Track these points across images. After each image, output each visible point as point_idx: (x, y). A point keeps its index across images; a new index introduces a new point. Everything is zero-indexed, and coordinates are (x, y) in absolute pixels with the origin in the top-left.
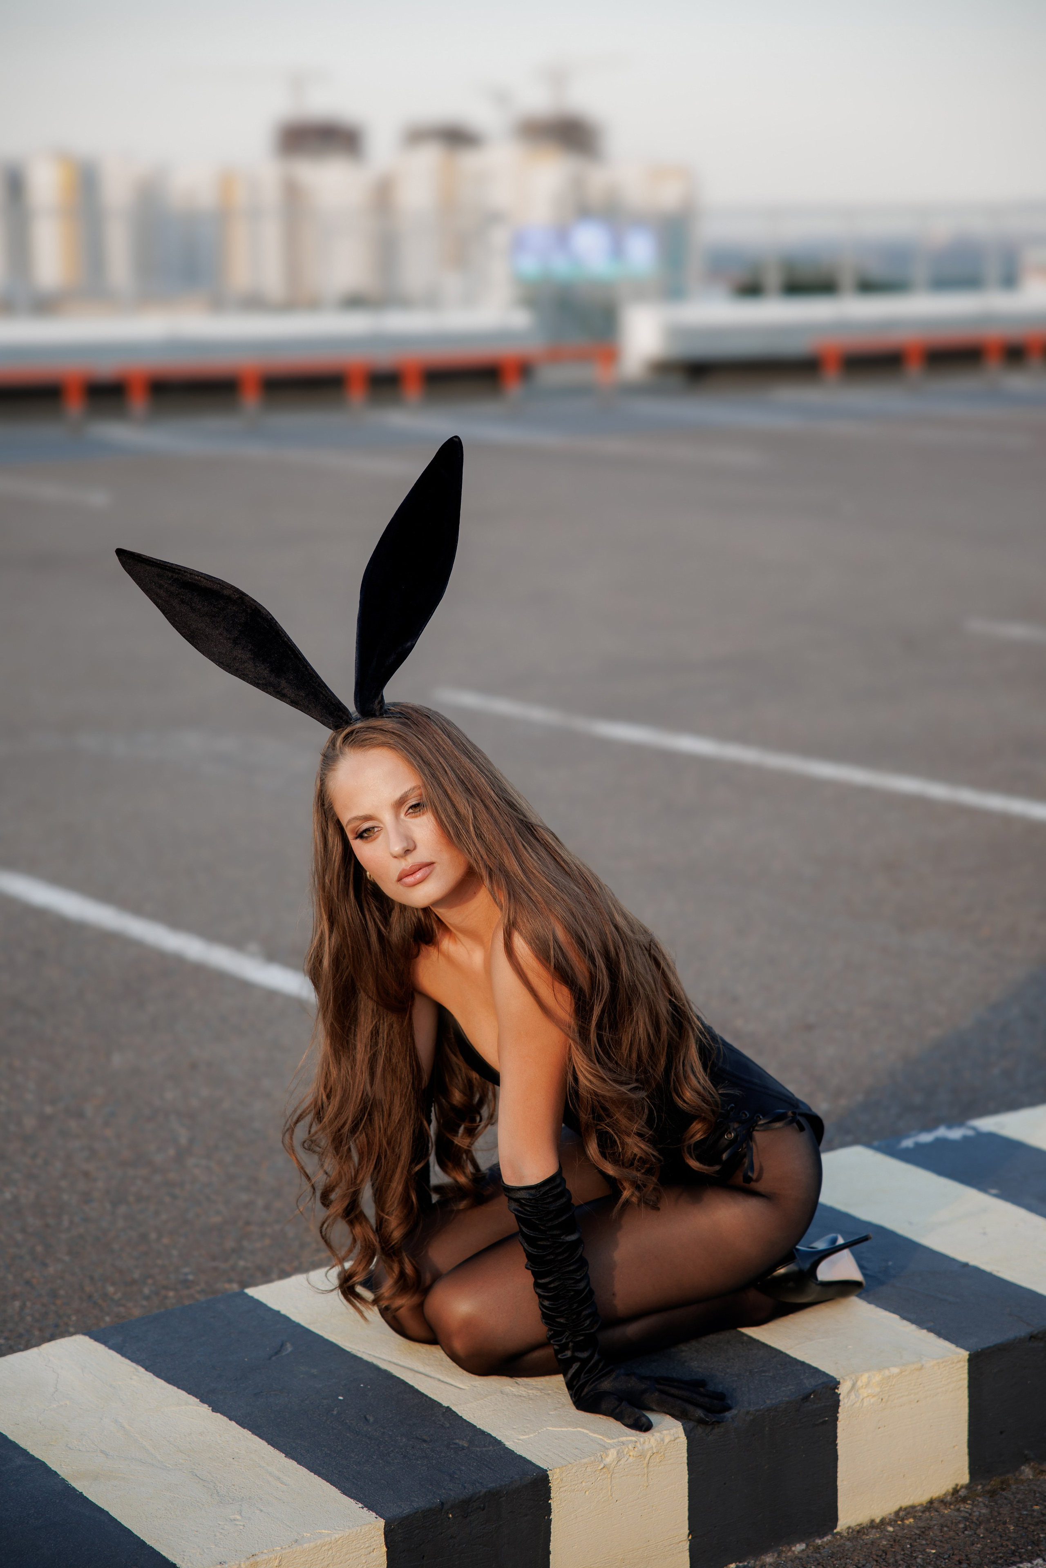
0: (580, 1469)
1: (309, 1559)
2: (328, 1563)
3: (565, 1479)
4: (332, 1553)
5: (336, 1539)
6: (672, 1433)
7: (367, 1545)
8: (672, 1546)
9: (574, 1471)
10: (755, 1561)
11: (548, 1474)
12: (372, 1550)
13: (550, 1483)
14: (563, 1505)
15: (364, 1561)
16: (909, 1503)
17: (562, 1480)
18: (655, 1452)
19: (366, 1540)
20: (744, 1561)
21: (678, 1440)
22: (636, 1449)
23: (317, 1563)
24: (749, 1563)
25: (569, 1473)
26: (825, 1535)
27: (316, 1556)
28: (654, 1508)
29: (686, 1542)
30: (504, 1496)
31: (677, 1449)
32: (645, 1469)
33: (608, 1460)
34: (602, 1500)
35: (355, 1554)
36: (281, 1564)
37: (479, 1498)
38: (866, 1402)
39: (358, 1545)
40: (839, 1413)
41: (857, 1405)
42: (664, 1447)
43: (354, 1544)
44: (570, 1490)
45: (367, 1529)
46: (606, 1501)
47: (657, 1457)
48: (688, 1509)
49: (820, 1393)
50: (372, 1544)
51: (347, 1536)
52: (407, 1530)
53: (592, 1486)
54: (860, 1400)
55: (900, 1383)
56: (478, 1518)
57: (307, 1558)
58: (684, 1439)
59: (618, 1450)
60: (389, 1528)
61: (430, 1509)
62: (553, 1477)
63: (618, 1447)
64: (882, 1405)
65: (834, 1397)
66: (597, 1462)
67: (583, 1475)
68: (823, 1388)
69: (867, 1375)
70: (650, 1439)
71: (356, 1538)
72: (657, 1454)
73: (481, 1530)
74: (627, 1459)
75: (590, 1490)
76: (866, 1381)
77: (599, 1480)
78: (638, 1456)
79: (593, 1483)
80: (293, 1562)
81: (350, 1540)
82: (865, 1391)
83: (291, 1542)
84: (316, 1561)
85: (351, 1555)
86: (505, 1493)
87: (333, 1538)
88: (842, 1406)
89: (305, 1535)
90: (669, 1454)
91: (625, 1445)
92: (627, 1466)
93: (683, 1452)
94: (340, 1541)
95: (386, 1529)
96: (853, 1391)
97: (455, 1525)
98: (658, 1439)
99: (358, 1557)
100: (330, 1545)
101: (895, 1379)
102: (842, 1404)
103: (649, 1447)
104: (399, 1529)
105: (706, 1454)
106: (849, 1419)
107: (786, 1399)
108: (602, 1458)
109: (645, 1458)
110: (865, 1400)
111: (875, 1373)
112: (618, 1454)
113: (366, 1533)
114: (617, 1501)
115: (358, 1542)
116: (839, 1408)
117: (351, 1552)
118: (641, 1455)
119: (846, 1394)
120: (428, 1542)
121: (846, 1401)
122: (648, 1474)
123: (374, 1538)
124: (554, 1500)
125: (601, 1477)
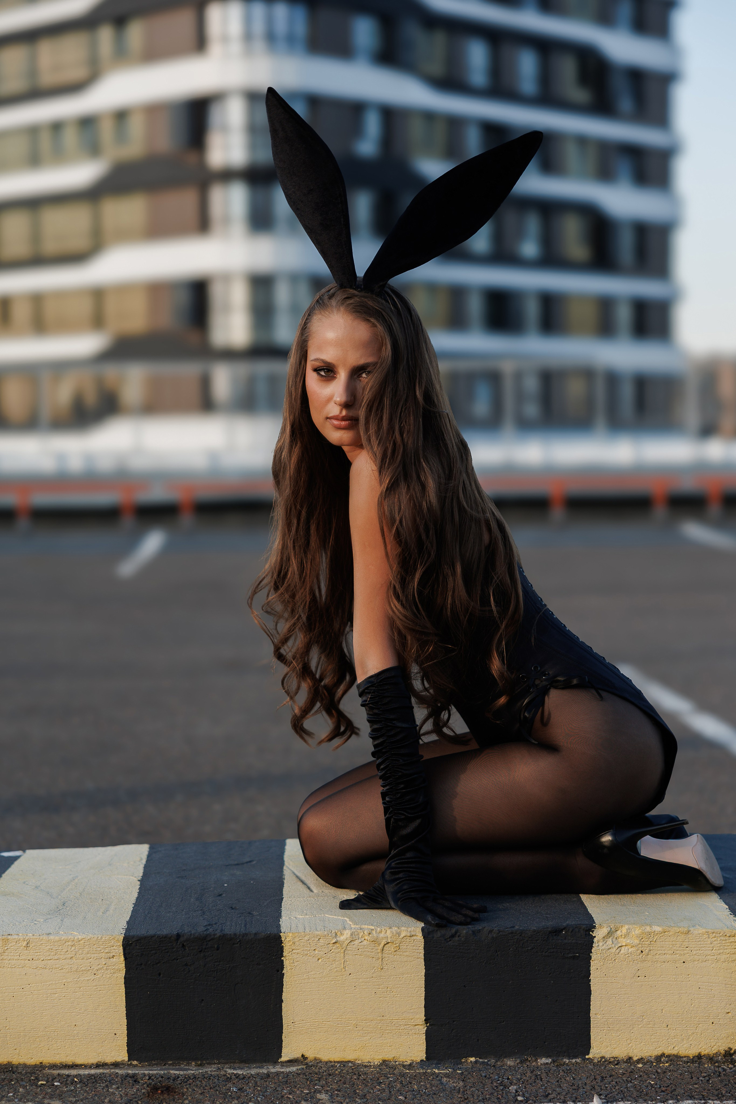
0: (313, 939)
1: (54, 949)
2: (71, 956)
3: (298, 943)
4: (75, 949)
5: (78, 939)
6: (409, 931)
7: (107, 951)
8: (408, 1026)
9: (306, 938)
10: (497, 1061)
11: (280, 935)
12: (111, 956)
13: (283, 943)
14: (296, 965)
15: (104, 963)
16: (674, 1052)
17: (294, 943)
18: (389, 941)
19: (106, 947)
20: (486, 1058)
21: (415, 938)
22: (370, 935)
23: (61, 954)
24: (489, 1061)
25: (302, 939)
26: (575, 1057)
27: (60, 948)
28: (389, 989)
29: (422, 1027)
30: (237, 944)
31: (413, 944)
32: (380, 954)
33: (342, 938)
34: (335, 970)
35: (95, 955)
36: (28, 945)
37: (212, 939)
38: (623, 950)
39: (99, 949)
40: (592, 953)
41: (613, 950)
42: (399, 940)
43: (95, 947)
44: (302, 953)
45: (107, 938)
46: (338, 972)
47: (392, 946)
48: (425, 999)
49: (572, 931)
50: (112, 951)
51: (88, 939)
52: (144, 949)
53: (325, 956)
54: (617, 947)
55: (662, 941)
56: (212, 955)
57: (52, 947)
58: (420, 938)
59: (353, 932)
60: (126, 942)
61: (166, 937)
62: (286, 939)
63: (355, 930)
64: (642, 956)
65: (587, 937)
66: (330, 936)
67: (316, 944)
68: (576, 928)
69: (627, 927)
70: (386, 930)
71: (97, 943)
72: (392, 944)
73: (215, 966)
74: (361, 941)
75: (323, 959)
76: (626, 931)
77: (332, 952)
78: (372, 942)
79: (326, 954)
80: (40, 947)
81: (91, 943)
82: (624, 940)
83: (43, 933)
84: (60, 952)
85: (93, 956)
86: (239, 941)
87: (76, 938)
88: (595, 948)
89: (60, 933)
90: (405, 947)
91: (362, 930)
92: (361, 947)
93: (420, 949)
94: (82, 942)
95: (124, 943)
96: (611, 938)
97: (190, 955)
98: (394, 932)
99: (98, 958)
100: (74, 943)
101: (657, 936)
102: (596, 946)
103: (385, 936)
104: (136, 945)
105: (443, 956)
106: (604, 960)
107: (535, 928)
108: (336, 934)
109: (379, 944)
110: (623, 948)
111: (636, 927)
112: (352, 935)
113: (106, 941)
114: (350, 974)
115: (99, 947)
116: (592, 949)
117: (92, 952)
118: (375, 941)
119: (601, 938)
120: (164, 963)
121: (601, 944)
122: (382, 959)
123: (114, 947)
124: (287, 958)
125: (334, 950)
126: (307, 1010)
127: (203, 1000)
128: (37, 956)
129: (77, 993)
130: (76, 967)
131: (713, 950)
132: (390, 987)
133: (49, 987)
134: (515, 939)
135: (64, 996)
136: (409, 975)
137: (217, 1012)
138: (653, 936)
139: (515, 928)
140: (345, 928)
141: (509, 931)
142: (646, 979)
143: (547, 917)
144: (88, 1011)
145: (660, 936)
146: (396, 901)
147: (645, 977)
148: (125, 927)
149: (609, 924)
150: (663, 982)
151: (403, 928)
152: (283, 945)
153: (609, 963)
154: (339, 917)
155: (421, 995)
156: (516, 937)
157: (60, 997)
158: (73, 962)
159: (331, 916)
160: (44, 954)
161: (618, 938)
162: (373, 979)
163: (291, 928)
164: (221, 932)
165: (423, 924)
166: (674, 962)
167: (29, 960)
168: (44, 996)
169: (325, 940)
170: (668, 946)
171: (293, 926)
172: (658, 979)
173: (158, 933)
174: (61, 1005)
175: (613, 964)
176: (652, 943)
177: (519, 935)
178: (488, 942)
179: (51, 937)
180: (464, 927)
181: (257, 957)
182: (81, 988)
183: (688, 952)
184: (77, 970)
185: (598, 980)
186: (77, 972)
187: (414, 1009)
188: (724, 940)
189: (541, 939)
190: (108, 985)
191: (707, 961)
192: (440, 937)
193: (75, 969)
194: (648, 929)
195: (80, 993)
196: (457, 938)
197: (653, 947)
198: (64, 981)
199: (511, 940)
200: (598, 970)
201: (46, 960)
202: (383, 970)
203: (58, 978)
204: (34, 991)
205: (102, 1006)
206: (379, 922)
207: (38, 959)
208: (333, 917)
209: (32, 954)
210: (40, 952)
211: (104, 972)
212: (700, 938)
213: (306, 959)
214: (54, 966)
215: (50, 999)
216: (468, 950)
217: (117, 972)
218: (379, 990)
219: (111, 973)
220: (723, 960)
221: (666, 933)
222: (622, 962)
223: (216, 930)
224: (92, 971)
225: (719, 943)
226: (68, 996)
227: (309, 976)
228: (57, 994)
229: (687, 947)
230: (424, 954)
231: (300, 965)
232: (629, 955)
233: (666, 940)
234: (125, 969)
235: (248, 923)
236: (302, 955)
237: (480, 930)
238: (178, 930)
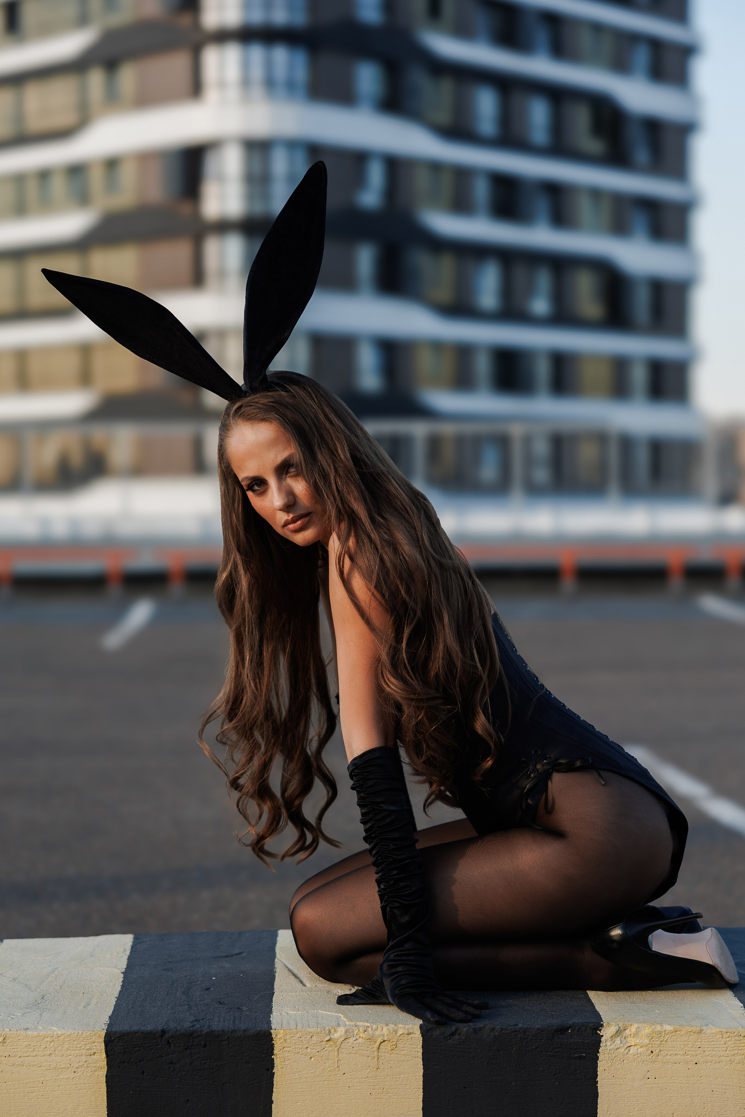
0: (305, 1036)
1: (32, 1045)
2: (50, 1052)
3: (289, 1040)
4: (54, 1045)
5: (58, 1034)
6: (406, 1028)
7: (88, 1047)
9: (298, 1035)
11: (271, 1032)
12: (92, 1053)
13: (274, 1040)
14: (287, 1063)
15: (85, 1060)
17: (285, 1040)
18: (386, 1039)
19: (87, 1043)
21: (412, 1035)
22: (366, 1033)
23: (39, 1050)
25: (293, 1036)
27: (38, 1044)
28: (385, 1090)
30: (226, 1041)
31: (411, 1043)
32: (376, 1052)
33: (336, 1036)
34: (329, 1069)
35: (76, 1052)
36: (5, 1041)
37: (199, 1036)
38: (632, 1050)
39: (79, 1046)
40: (599, 1053)
41: (622, 1050)
42: (396, 1038)
43: (75, 1043)
44: (294, 1052)
45: (88, 1034)
46: (332, 1071)
47: (388, 1044)
48: (423, 1101)
49: (578, 1030)
50: (93, 1048)
51: (68, 1035)
52: (127, 1045)
53: (318, 1055)
54: (626, 1047)
55: (673, 1041)
56: (199, 1053)
57: (30, 1043)
58: (419, 1036)
59: (347, 1029)
60: (108, 1038)
61: (150, 1033)
62: (276, 1036)
63: (349, 1027)
64: (652, 1057)
65: (594, 1036)
66: (323, 1034)
67: (309, 1042)
68: (582, 1026)
69: (636, 1026)
70: (383, 1028)
71: (77, 1039)
72: (389, 1042)
73: (202, 1064)
74: (356, 1039)
75: (315, 1057)
76: (635, 1030)
77: (326, 1050)
78: (368, 1039)
79: (318, 1052)
80: (17, 1043)
81: (71, 1039)
82: (633, 1040)
83: (20, 1028)
84: (39, 1048)
85: (73, 1052)
86: (227, 1038)
87: (55, 1033)
88: (603, 1047)
89: (39, 1028)
90: (402, 1045)
91: (357, 1027)
92: (356, 1045)
93: (418, 1047)
94: (61, 1037)
95: (106, 1039)
96: (619, 1037)
97: (175, 1053)
98: (391, 1029)
99: (79, 1055)
100: (53, 1039)
101: (668, 1036)
102: (604, 1045)
103: (381, 1034)
104: (119, 1042)
105: (443, 1055)
106: (612, 1061)
107: (540, 1027)
108: (330, 1031)
109: (375, 1042)
110: (632, 1048)
111: (646, 1025)
112: (346, 1032)
113: (87, 1037)
114: (344, 1074)
115: (79, 1043)
116: (599, 1049)
117: (72, 1049)
118: (371, 1039)
119: (609, 1038)
120: (148, 1060)
121: (609, 1044)
122: (378, 1058)
123: (95, 1043)
124: (277, 1057)
125: (327, 1048)
126: (299, 1112)
127: (188, 1100)
128: (14, 1052)
129: (56, 1092)
130: (55, 1064)
131: (726, 1050)
132: (387, 1088)
133: (26, 1086)
134: (518, 1038)
135: (42, 1096)
136: (406, 1075)
137: (204, 1113)
138: (663, 1036)
139: (518, 1026)
140: (339, 1025)
141: (512, 1029)
142: (656, 1081)
143: (552, 1015)
144: (67, 1111)
145: (671, 1035)
146: (394, 997)
147: (655, 1078)
148: (107, 1022)
149: (618, 1023)
150: (673, 1084)
151: (400, 1025)
152: (273, 1042)
153: (617, 1063)
154: (333, 1013)
155: (419, 1097)
156: (519, 1035)
157: (38, 1096)
158: (52, 1059)
159: (325, 1012)
160: (22, 1050)
161: (627, 1038)
162: (368, 1080)
163: (282, 1025)
164: (208, 1028)
165: (421, 1021)
166: (686, 1063)
167: (6, 1057)
168: (21, 1095)
169: (318, 1037)
170: (679, 1046)
171: (285, 1022)
172: (669, 1081)
173: (142, 1028)
174: (39, 1104)
175: (622, 1065)
176: (662, 1043)
177: (523, 1034)
178: (490, 1041)
179: (29, 1033)
180: (464, 1024)
181: (246, 1055)
182: (60, 1087)
183: (701, 1052)
184: (56, 1067)
185: (606, 1082)
186: (56, 1069)
187: (412, 1111)
188: (739, 1041)
189: (545, 1038)
190: (89, 1083)
191: (721, 1063)
192: (439, 1035)
193: (54, 1067)
194: (659, 1028)
195: (58, 1092)
196: (457, 1037)
197: (663, 1047)
198: (43, 1079)
199: (515, 1038)
200: (605, 1071)
201: (23, 1056)
202: (379, 1070)
203: (35, 1076)
204: (10, 1089)
205: (82, 1106)
206: (375, 1019)
207: (15, 1056)
208: (326, 1013)
209: (9, 1050)
210: (17, 1048)
211: (84, 1070)
212: (714, 1037)
213: (297, 1057)
214: (32, 1063)
215: (27, 1098)
216: (469, 1049)
217: (98, 1070)
218: (374, 1090)
219: (92, 1071)
220: (737, 1062)
221: (677, 1032)
222: (631, 1063)
223: (204, 1026)
224: (72, 1068)
225: (733, 1044)
226: (46, 1095)
227: (301, 1075)
228: (34, 1094)
229: (700, 1048)
230: (423, 1053)
231: (292, 1064)
232: (639, 1055)
233: (678, 1040)
234: (107, 1067)
235: (237, 1019)
236: (293, 1053)
237: (481, 1028)
238: (163, 1026)
